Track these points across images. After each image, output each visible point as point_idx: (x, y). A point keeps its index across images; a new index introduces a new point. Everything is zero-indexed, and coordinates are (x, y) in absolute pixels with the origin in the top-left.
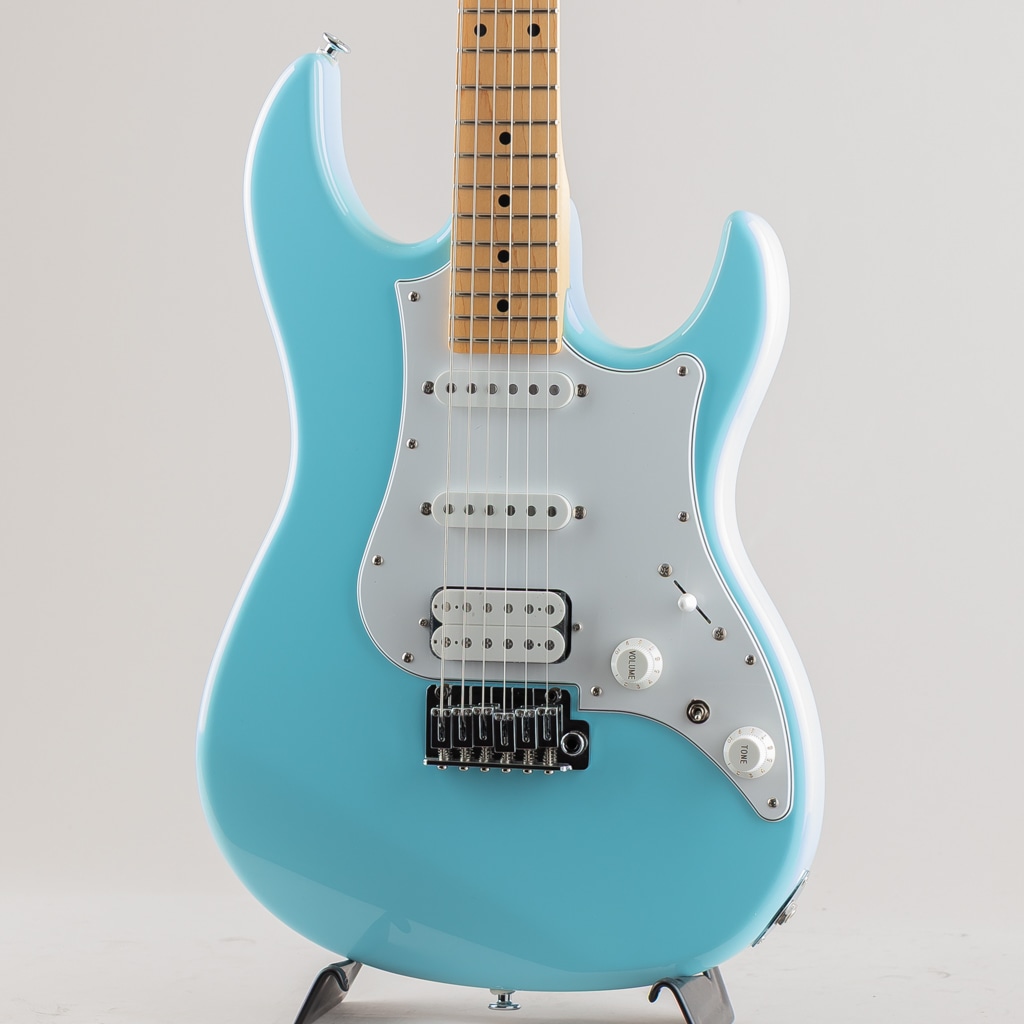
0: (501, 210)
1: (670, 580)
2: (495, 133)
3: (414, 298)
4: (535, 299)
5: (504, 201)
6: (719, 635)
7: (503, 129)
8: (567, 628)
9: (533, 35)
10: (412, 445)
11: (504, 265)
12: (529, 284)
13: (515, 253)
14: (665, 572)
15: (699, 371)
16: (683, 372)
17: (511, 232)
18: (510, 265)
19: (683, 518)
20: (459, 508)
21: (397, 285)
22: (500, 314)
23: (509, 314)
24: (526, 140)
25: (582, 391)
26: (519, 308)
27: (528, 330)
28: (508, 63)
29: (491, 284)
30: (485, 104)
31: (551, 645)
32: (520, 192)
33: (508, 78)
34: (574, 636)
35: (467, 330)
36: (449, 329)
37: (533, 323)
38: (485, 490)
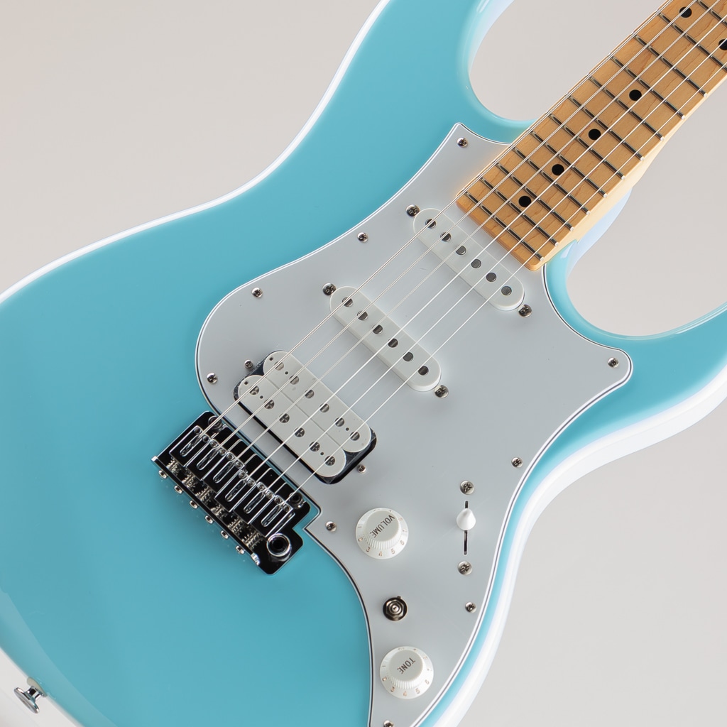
0: (586, 139)
1: (464, 497)
2: (632, 85)
3: (462, 143)
4: (553, 218)
5: (594, 134)
6: (464, 569)
7: (639, 88)
8: (355, 461)
9: (720, 47)
10: (362, 238)
11: (552, 176)
12: (558, 203)
13: (569, 175)
14: (466, 489)
15: (625, 376)
16: (613, 363)
17: (579, 158)
18: (557, 179)
19: (517, 463)
20: (357, 308)
21: (457, 125)
22: (517, 204)
23: (524, 210)
24: (649, 109)
25: (525, 311)
26: (536, 213)
27: (527, 234)
28: (685, 49)
29: (532, 179)
30: (643, 61)
31: (331, 462)
32: (612, 139)
33: (676, 58)
34: (353, 473)
35: (482, 194)
36: (470, 183)
37: (536, 232)
38: (387, 313)
